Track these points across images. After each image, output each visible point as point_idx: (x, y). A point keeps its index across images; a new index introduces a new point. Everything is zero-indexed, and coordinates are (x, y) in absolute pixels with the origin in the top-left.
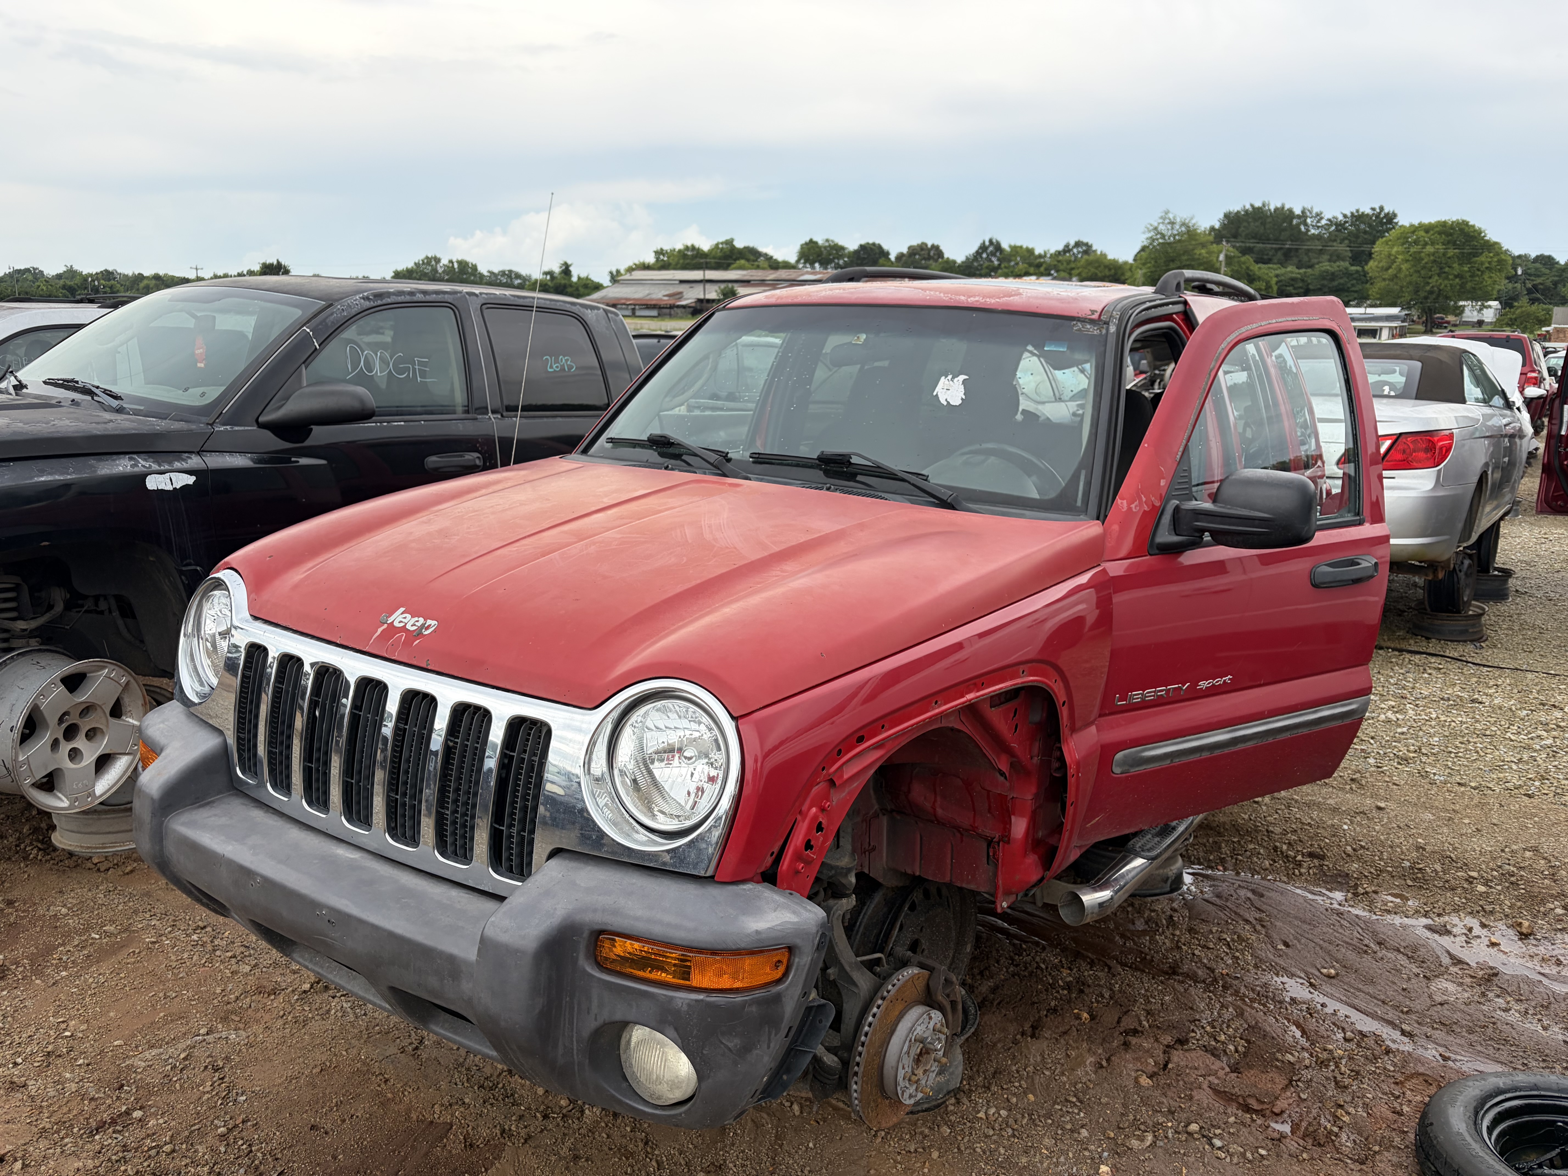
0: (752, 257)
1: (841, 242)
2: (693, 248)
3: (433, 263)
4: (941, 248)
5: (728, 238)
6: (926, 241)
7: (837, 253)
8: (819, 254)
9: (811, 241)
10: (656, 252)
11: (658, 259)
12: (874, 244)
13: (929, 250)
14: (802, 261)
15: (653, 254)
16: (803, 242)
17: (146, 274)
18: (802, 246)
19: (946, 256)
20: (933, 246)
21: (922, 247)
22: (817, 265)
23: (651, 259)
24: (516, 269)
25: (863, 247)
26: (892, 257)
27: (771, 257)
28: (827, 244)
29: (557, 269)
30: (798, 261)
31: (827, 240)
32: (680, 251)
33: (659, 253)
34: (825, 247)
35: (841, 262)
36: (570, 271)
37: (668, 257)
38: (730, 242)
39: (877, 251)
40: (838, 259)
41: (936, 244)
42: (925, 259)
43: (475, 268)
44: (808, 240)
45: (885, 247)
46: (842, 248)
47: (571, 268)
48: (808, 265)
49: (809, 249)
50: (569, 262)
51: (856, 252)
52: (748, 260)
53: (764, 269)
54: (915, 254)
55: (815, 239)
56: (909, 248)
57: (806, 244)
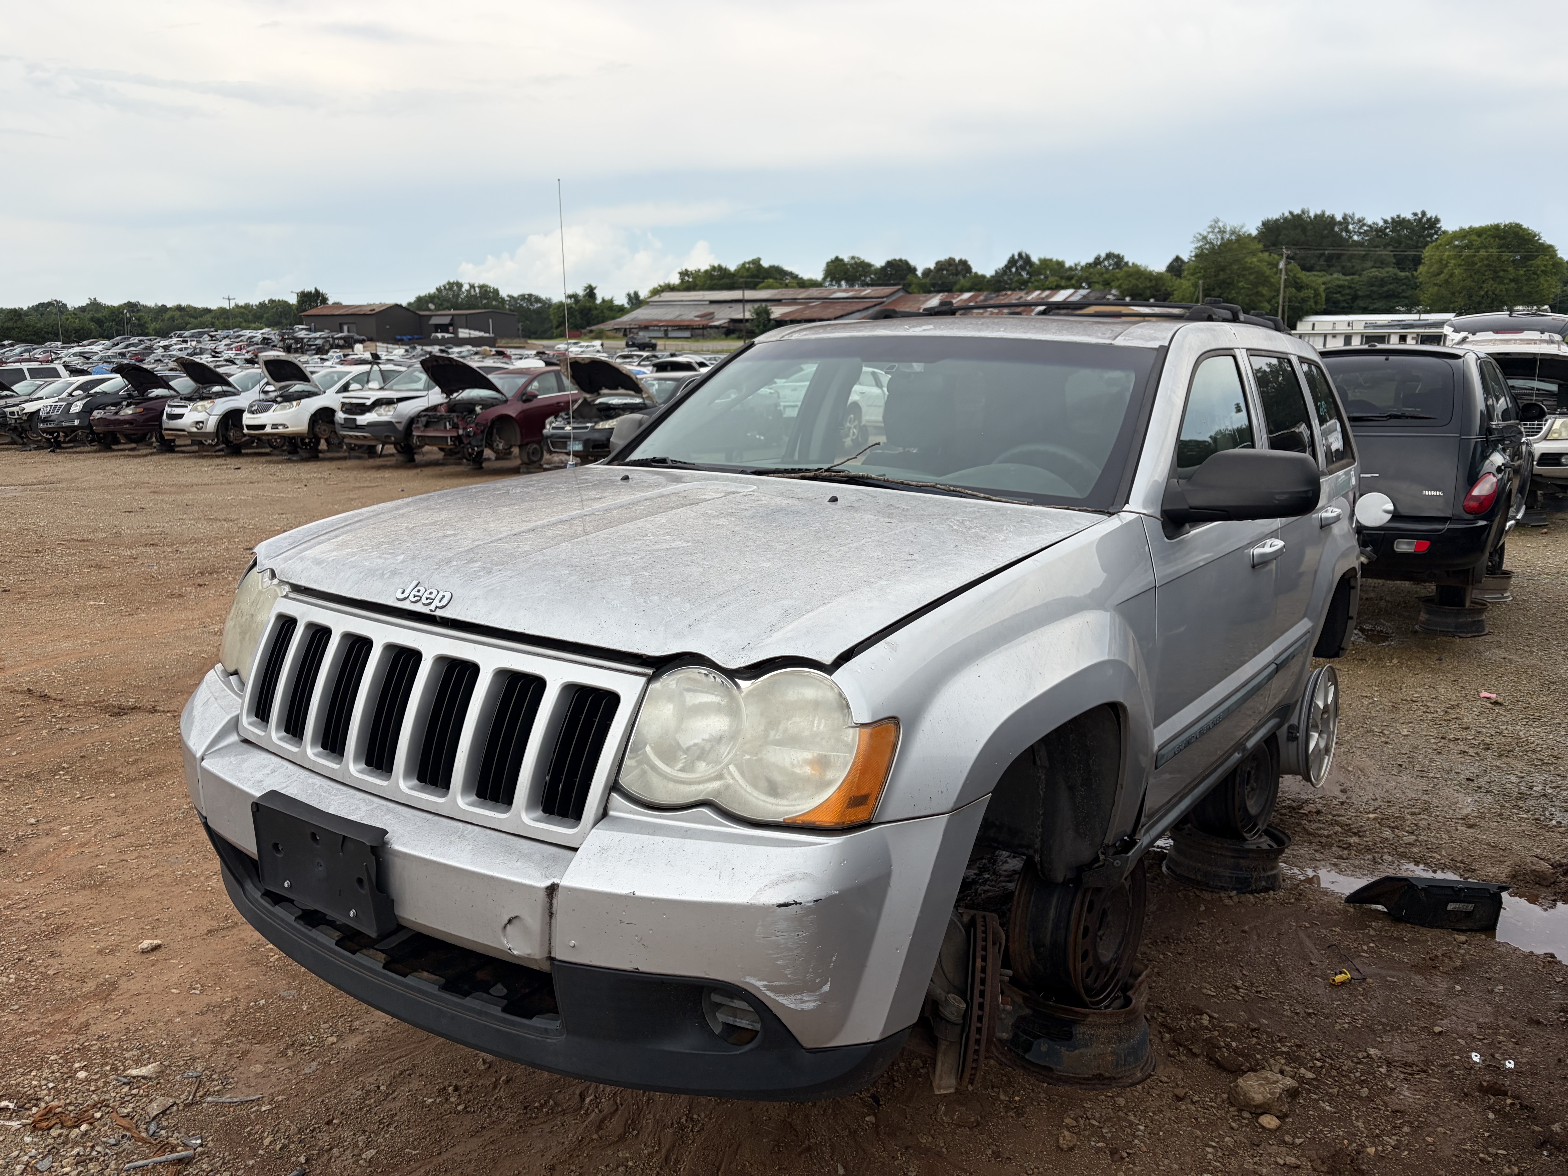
0: (778, 277)
1: (868, 259)
2: (720, 268)
3: (455, 288)
4: (970, 263)
5: (755, 257)
6: (953, 256)
7: (863, 270)
8: (846, 272)
9: (837, 258)
10: (681, 274)
11: (682, 280)
12: (901, 260)
13: (956, 265)
14: (829, 279)
15: (678, 276)
16: (829, 260)
17: (169, 305)
18: (828, 264)
19: (974, 270)
20: (961, 261)
21: (950, 262)
22: (843, 283)
23: (675, 280)
24: (535, 292)
25: (890, 264)
26: (919, 273)
27: (797, 276)
28: (853, 262)
29: (581, 292)
30: (824, 279)
31: (853, 258)
32: (706, 272)
33: (684, 274)
34: (851, 265)
35: (868, 279)
36: (595, 294)
37: (693, 278)
38: (756, 262)
39: (905, 267)
40: (865, 276)
41: (963, 258)
42: (952, 274)
43: (496, 292)
44: (833, 257)
45: (912, 263)
46: (869, 265)
47: (596, 291)
48: (834, 283)
49: (836, 267)
50: (594, 285)
51: (883, 269)
52: (775, 279)
53: (792, 287)
54: (943, 270)
55: (841, 257)
56: (937, 263)
57: (832, 262)
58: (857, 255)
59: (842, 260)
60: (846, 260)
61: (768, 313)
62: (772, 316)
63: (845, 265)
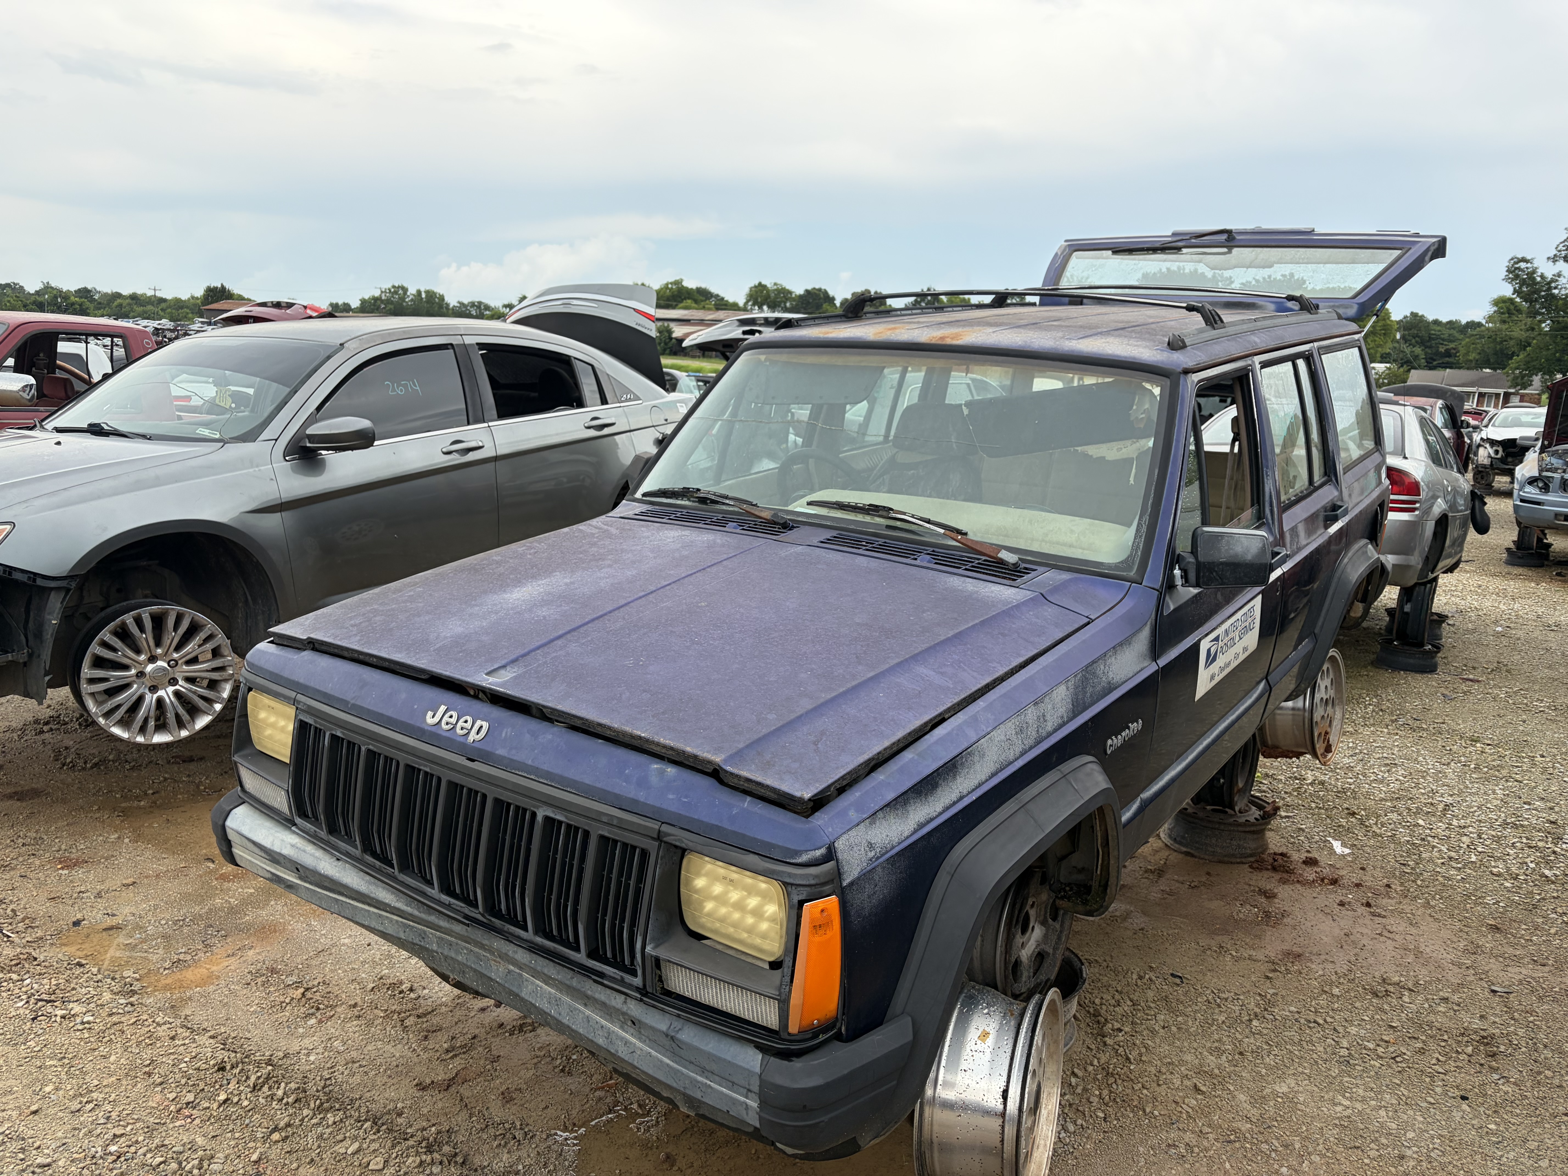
58: (779, 282)
59: (765, 287)
60: (769, 286)
61: (670, 332)
62: (674, 335)
63: (768, 291)
